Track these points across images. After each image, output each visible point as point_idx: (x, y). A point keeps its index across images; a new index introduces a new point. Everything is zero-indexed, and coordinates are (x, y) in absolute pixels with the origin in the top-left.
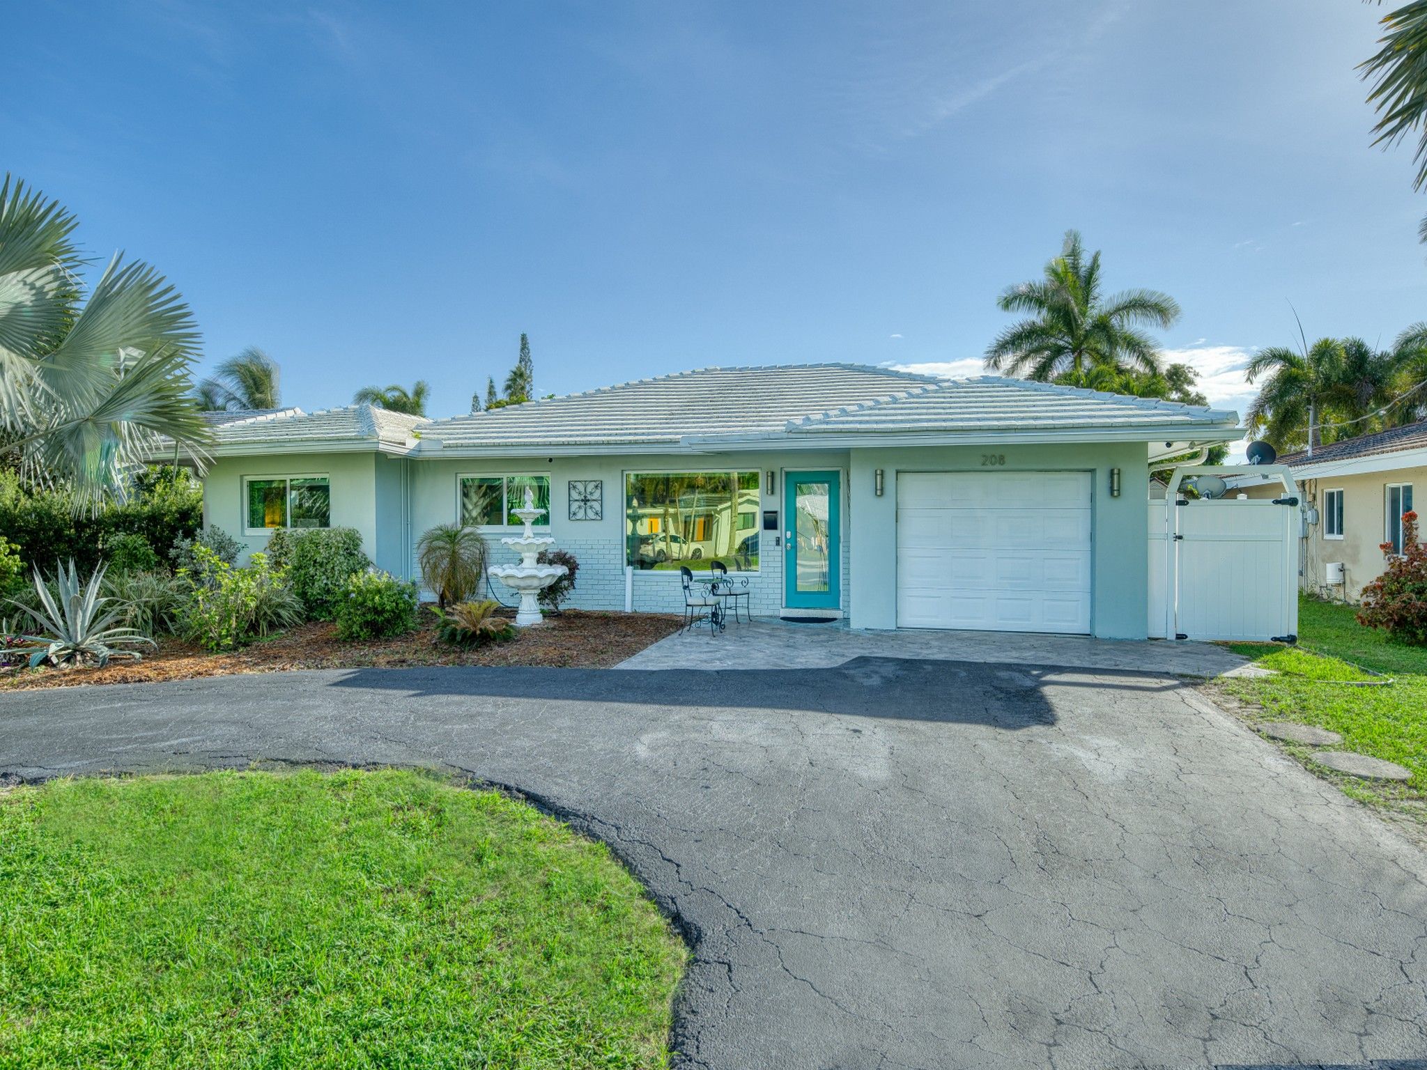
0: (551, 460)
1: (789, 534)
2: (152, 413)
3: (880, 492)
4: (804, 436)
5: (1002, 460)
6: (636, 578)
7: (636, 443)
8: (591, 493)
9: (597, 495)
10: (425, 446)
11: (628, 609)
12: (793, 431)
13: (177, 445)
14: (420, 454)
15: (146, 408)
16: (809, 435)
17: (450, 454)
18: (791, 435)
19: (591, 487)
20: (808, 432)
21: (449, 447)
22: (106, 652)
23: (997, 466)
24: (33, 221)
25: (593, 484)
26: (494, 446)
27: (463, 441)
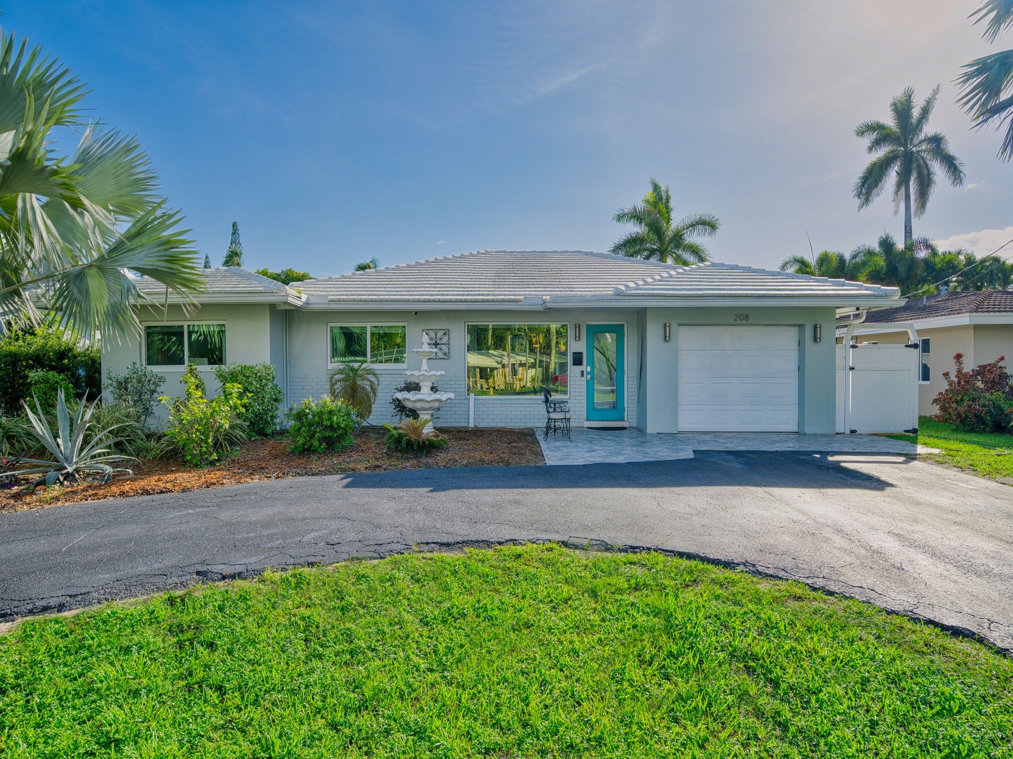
0: (416, 313)
1: (589, 368)
2: (166, 261)
3: (666, 338)
4: (627, 298)
5: (747, 317)
6: (477, 402)
7: (487, 301)
8: (441, 339)
9: (445, 340)
10: (312, 301)
11: (472, 425)
12: (619, 294)
13: (167, 291)
14: (308, 306)
15: (158, 256)
16: (631, 298)
17: (334, 306)
18: (618, 297)
19: (440, 334)
20: (631, 295)
21: (333, 301)
22: (109, 469)
23: (744, 322)
24: (45, 85)
25: (441, 333)
26: (372, 301)
27: (344, 297)
